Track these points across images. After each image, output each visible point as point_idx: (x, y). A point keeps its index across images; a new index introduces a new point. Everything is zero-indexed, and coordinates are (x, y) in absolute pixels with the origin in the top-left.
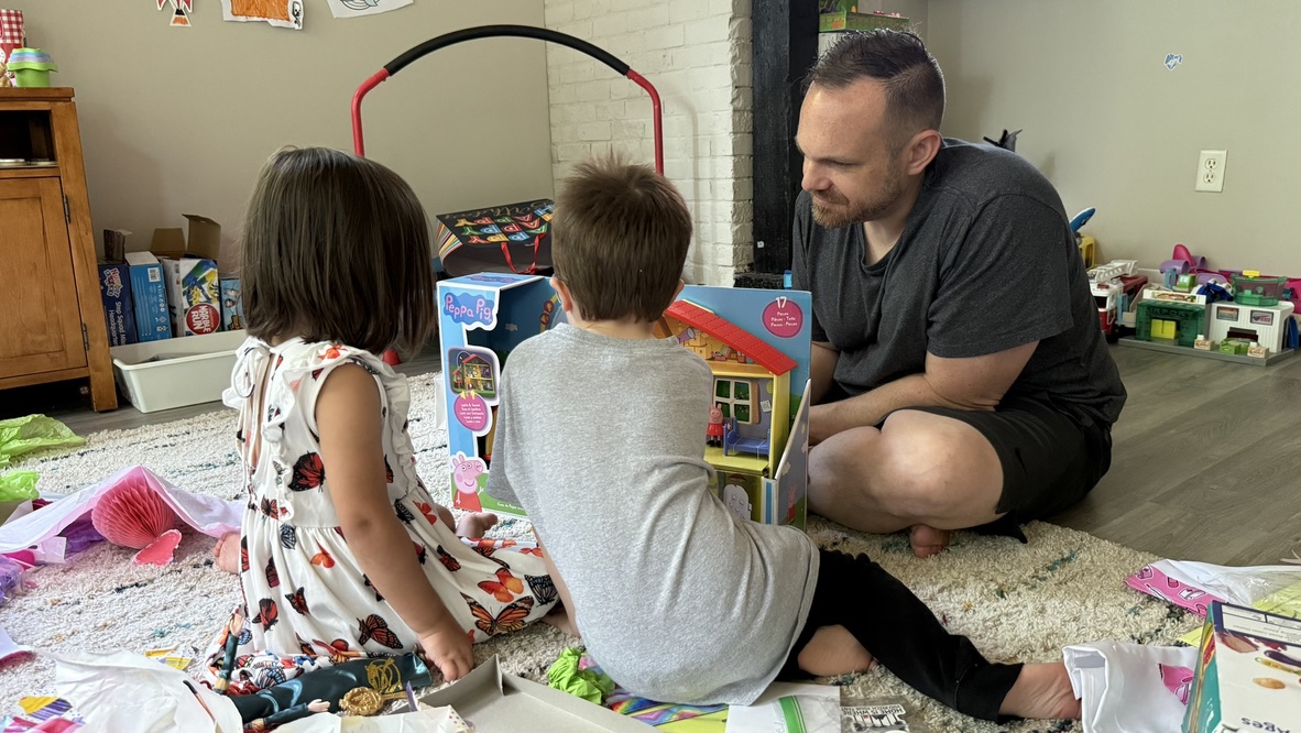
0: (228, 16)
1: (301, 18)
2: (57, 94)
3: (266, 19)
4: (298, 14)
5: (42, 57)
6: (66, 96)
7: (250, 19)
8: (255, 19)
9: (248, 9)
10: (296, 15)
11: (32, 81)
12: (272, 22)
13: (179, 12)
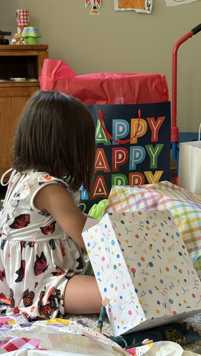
0: (116, 8)
1: (151, 7)
2: (41, 48)
3: (134, 9)
4: (150, 5)
5: (36, 31)
6: (44, 49)
7: (127, 9)
8: (129, 9)
9: (126, 4)
10: (149, 6)
11: (31, 42)
12: (137, 10)
13: (95, 8)
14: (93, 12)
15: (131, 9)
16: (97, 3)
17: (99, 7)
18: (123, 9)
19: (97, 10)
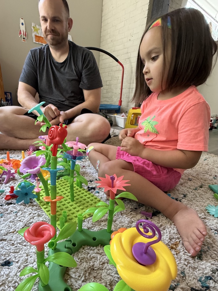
0: (34, 41)
7: (39, 43)
9: (39, 40)
12: (44, 44)
13: (24, 38)
14: (23, 40)
15: (41, 43)
16: (25, 37)
17: (26, 38)
18: (37, 43)
19: (25, 40)
